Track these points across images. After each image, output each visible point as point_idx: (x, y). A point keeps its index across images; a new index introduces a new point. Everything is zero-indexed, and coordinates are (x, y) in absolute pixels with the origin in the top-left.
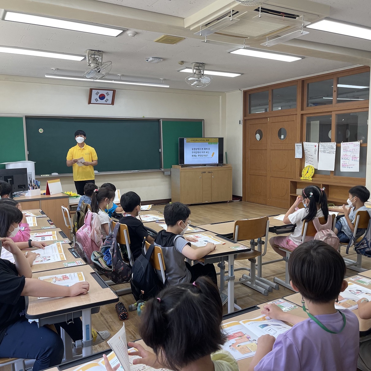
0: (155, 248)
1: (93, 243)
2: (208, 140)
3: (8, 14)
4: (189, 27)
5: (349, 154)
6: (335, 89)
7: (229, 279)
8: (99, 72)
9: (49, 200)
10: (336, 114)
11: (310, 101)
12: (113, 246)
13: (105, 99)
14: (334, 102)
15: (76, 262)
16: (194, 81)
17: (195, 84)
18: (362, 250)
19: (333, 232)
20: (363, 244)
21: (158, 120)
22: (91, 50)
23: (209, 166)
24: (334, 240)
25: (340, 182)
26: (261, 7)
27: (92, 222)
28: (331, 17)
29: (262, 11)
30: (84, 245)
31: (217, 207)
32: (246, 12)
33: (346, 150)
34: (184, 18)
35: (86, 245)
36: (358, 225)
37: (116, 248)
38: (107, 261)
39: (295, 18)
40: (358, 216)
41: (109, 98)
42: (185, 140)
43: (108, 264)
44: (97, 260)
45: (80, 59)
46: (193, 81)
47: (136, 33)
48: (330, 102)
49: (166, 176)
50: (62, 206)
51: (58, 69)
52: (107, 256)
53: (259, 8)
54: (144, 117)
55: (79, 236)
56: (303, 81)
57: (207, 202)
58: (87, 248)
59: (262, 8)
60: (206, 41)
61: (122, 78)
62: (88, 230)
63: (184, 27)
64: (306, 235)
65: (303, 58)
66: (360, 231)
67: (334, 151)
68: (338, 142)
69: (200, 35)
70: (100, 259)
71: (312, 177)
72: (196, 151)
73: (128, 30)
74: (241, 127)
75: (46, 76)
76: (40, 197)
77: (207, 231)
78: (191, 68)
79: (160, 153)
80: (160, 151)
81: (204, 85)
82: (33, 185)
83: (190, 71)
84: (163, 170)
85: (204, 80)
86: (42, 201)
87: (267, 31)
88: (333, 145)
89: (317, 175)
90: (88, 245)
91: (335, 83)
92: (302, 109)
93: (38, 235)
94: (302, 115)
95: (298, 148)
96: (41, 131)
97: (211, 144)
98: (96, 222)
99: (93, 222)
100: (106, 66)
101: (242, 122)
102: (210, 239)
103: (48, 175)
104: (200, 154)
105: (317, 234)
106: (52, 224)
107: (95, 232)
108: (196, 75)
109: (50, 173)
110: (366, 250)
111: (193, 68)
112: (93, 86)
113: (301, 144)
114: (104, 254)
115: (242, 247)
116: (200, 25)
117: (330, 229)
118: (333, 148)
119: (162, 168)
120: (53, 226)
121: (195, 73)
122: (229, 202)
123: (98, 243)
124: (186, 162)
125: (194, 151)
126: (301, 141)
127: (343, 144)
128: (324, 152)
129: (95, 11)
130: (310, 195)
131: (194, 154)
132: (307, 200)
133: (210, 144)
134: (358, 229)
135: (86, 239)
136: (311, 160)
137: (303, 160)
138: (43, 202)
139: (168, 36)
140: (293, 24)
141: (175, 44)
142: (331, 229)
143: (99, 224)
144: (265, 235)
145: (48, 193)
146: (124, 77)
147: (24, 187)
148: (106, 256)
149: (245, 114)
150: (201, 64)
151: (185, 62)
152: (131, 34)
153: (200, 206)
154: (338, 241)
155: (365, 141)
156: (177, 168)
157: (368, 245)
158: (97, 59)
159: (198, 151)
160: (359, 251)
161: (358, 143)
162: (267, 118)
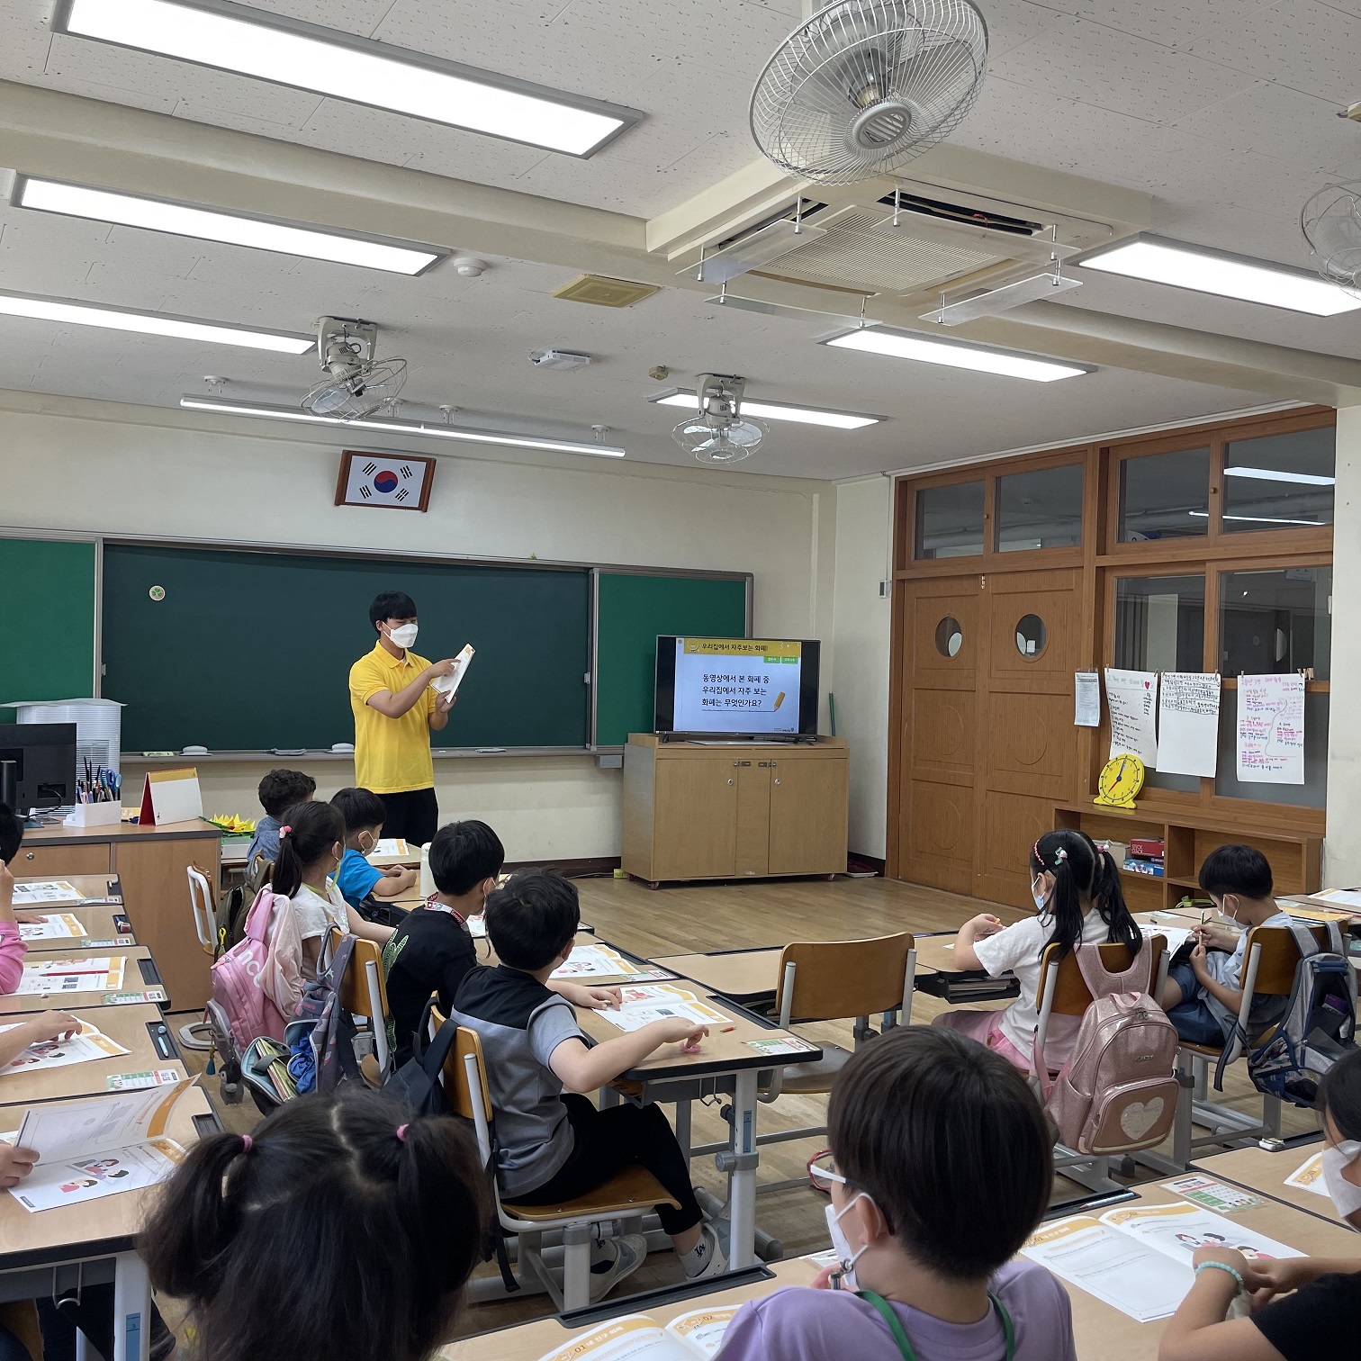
0: (458, 1032)
1: (271, 1008)
2: (764, 648)
3: (31, 185)
4: (665, 248)
5: (1265, 716)
6: (1215, 482)
7: (736, 1164)
8: (359, 393)
9: (145, 845)
10: (1221, 573)
11: (1129, 523)
12: (324, 1021)
13: (397, 491)
14: (1213, 528)
15: (157, 1075)
16: (706, 436)
17: (708, 449)
18: (1273, 1078)
19: (1152, 1001)
20: (1274, 1054)
21: (585, 572)
22: (336, 318)
23: (764, 740)
24: (1154, 1031)
25: (1236, 818)
26: (899, 189)
27: (270, 929)
28: (1163, 232)
29: (902, 205)
30: (233, 1015)
31: (789, 896)
32: (852, 206)
33: (1255, 704)
34: (645, 221)
35: (243, 1014)
36: (1257, 983)
37: (335, 1029)
38: (299, 1077)
39: (1029, 232)
40: (1255, 948)
41: (411, 485)
42: (681, 645)
43: (301, 1088)
44: (262, 1071)
45: (299, 346)
46: (702, 437)
47: (484, 267)
48: (1199, 530)
49: (606, 772)
50: (189, 869)
51: (227, 379)
52: (303, 1059)
53: (894, 194)
54: (534, 558)
55: (221, 982)
56: (1105, 451)
57: (751, 873)
58: (246, 1028)
59: (903, 196)
60: (722, 301)
61: (456, 420)
62: (253, 959)
63: (645, 251)
64: (1054, 1008)
65: (1090, 370)
66: (1266, 1003)
67: (1213, 704)
68: (1229, 672)
69: (699, 279)
70: (274, 1070)
71: (1136, 799)
72: (717, 684)
73: (453, 253)
74: (886, 604)
75: (183, 403)
76: (116, 831)
77: (681, 977)
78: (692, 392)
79: (587, 688)
80: (587, 680)
81: (740, 450)
82: (94, 786)
83: (689, 401)
84: (594, 749)
85: (739, 436)
86: (120, 846)
87: (939, 273)
88: (1211, 681)
89: (1154, 791)
90: (250, 1014)
91: (1215, 463)
92: (1101, 550)
93: (55, 968)
94: (1101, 571)
95: (1085, 689)
96: (156, 593)
97: (774, 662)
98: (285, 930)
99: (274, 929)
100: (387, 374)
101: (888, 588)
102: (684, 1004)
103: (171, 754)
104: (731, 696)
105: (1092, 1007)
106: (126, 931)
107: (279, 967)
108: (709, 418)
109: (178, 748)
110: (1288, 1079)
111: (700, 391)
112: (354, 443)
113: (1096, 676)
114: (292, 1049)
115: (791, 1044)
116: (700, 245)
117: (1142, 992)
118: (1209, 695)
119: (590, 743)
120: (127, 939)
121: (706, 411)
122: (834, 880)
123: (288, 1011)
124: (678, 726)
125: (709, 684)
126: (1098, 666)
127: (1246, 681)
128: (1179, 705)
129: (326, 188)
130: (1057, 858)
131: (710, 696)
132: (1048, 878)
133: (770, 662)
134: (1256, 996)
135: (242, 992)
136: (1132, 733)
137: (1102, 733)
138: (122, 848)
139: (599, 279)
140: (1024, 254)
141: (627, 308)
142: (1147, 991)
143: (294, 940)
144: (901, 1004)
145: (148, 816)
146: (462, 415)
147: (60, 793)
148: (301, 1056)
149: (900, 562)
150: (731, 380)
151: (673, 370)
152: (467, 269)
153: (726, 888)
154: (1173, 1038)
155: (1324, 675)
156: (645, 746)
157: (1293, 1059)
158: (356, 348)
159: (724, 684)
160: (1261, 1081)
161: (1297, 680)
162: (977, 576)
